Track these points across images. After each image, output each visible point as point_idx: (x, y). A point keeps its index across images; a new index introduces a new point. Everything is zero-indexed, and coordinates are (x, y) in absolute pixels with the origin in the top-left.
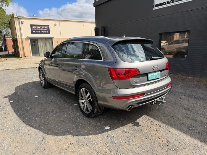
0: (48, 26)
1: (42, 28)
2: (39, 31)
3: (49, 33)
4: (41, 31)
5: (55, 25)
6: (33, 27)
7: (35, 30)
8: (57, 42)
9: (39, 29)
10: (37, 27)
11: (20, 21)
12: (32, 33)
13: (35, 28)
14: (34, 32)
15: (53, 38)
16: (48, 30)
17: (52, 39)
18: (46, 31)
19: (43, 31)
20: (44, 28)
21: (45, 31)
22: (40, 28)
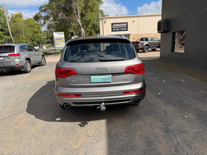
0: (127, 23)
1: (121, 25)
2: (118, 28)
3: (127, 30)
4: (120, 28)
5: (134, 21)
6: (114, 26)
7: (115, 28)
8: (134, 39)
9: (118, 27)
10: (117, 25)
11: (104, 20)
12: (113, 31)
13: (115, 26)
14: (114, 30)
15: (130, 34)
16: (127, 27)
17: (129, 36)
18: (125, 28)
19: (122, 28)
20: (123, 26)
21: (123, 28)
22: (119, 25)
